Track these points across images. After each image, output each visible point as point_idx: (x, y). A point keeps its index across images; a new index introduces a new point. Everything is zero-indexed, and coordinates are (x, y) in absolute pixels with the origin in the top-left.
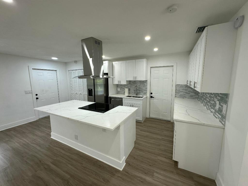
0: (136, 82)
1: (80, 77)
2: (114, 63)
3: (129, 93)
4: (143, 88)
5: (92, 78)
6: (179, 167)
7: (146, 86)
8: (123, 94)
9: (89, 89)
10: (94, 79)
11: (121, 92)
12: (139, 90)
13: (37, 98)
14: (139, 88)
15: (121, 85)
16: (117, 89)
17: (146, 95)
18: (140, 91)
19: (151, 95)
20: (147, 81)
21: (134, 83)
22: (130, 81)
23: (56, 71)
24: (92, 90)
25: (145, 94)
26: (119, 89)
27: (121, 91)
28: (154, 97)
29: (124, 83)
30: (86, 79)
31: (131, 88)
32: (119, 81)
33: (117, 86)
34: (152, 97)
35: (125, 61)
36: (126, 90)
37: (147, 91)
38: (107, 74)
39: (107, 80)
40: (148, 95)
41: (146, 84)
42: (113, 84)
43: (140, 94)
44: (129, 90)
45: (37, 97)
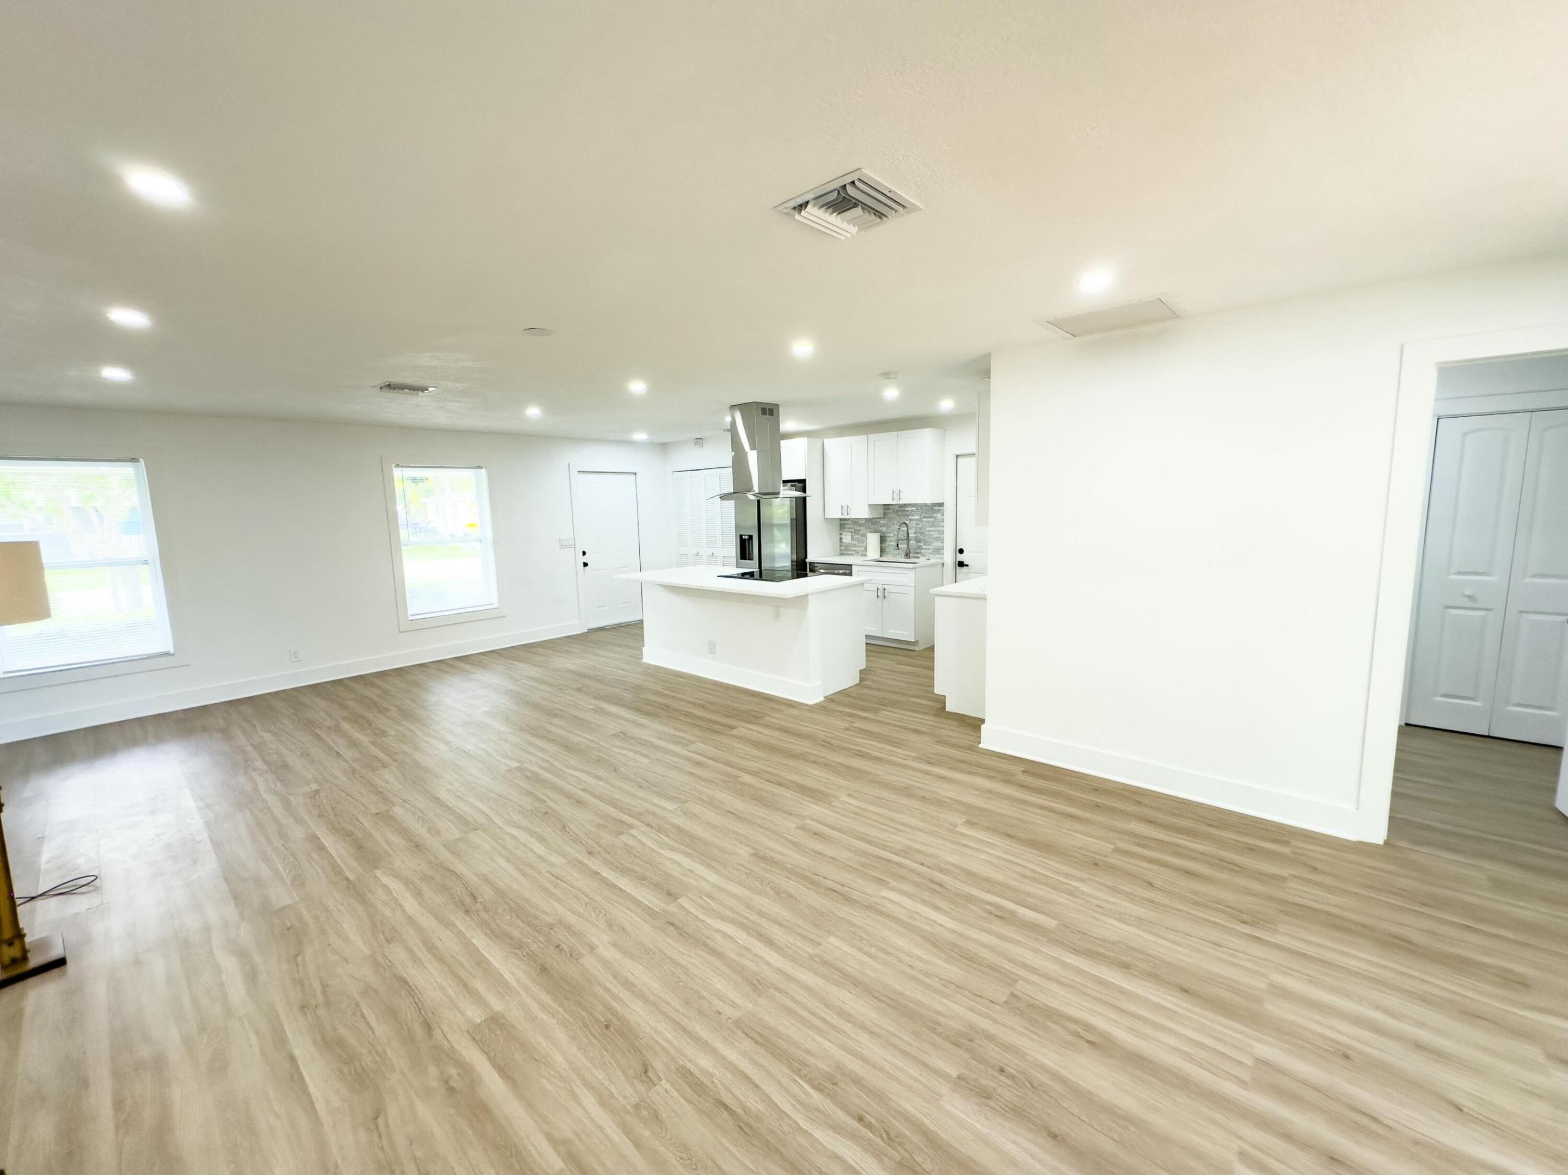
0: (908, 511)
1: (724, 497)
2: (828, 442)
3: (882, 551)
4: (932, 533)
5: (752, 498)
6: (947, 710)
7: (941, 524)
8: (862, 555)
9: (741, 536)
10: (759, 501)
11: (854, 548)
12: (918, 541)
13: (585, 565)
14: (919, 531)
15: (856, 521)
16: (841, 538)
17: (939, 556)
18: (919, 544)
19: (961, 558)
20: (941, 505)
21: (900, 513)
22: (886, 507)
23: (635, 474)
24: (751, 537)
25: (939, 551)
26: (847, 538)
27: (855, 546)
28: (967, 565)
29: (861, 512)
30: (733, 501)
31: (890, 533)
32: (845, 507)
33: (843, 524)
34: (961, 564)
35: (866, 436)
36: (873, 540)
37: (943, 543)
38: (801, 484)
39: (801, 505)
40: (949, 557)
41: (939, 516)
42: (826, 519)
43: (919, 555)
44: (883, 540)
45: (585, 559)
